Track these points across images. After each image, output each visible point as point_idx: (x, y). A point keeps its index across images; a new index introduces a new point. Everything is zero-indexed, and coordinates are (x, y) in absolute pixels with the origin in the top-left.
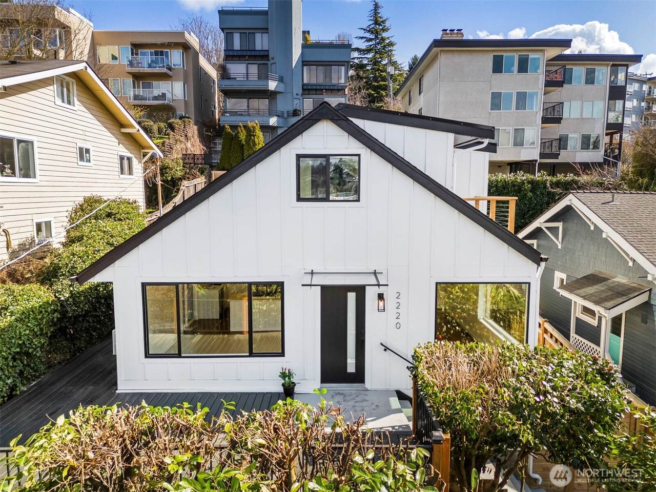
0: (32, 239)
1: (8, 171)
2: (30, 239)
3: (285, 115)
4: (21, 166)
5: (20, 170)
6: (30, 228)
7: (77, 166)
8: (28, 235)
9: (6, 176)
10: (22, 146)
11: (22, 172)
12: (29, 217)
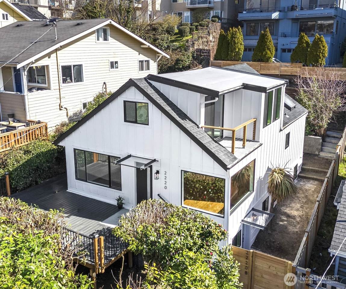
0: (80, 111)
1: (69, 80)
2: (79, 111)
3: (286, 10)
4: (75, 77)
5: (75, 79)
6: (80, 106)
7: (109, 72)
8: (79, 109)
9: (67, 83)
10: (76, 68)
11: (76, 80)
12: (79, 101)
